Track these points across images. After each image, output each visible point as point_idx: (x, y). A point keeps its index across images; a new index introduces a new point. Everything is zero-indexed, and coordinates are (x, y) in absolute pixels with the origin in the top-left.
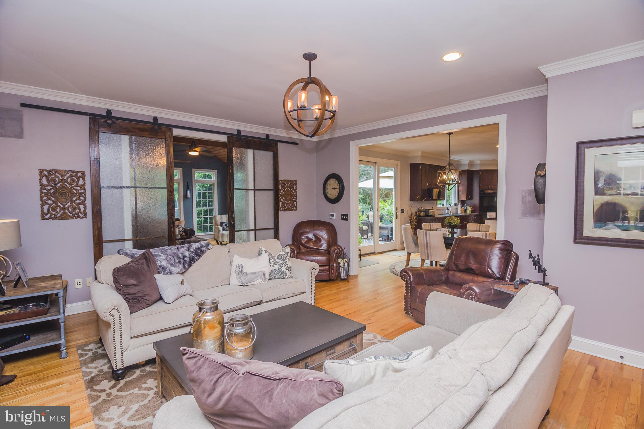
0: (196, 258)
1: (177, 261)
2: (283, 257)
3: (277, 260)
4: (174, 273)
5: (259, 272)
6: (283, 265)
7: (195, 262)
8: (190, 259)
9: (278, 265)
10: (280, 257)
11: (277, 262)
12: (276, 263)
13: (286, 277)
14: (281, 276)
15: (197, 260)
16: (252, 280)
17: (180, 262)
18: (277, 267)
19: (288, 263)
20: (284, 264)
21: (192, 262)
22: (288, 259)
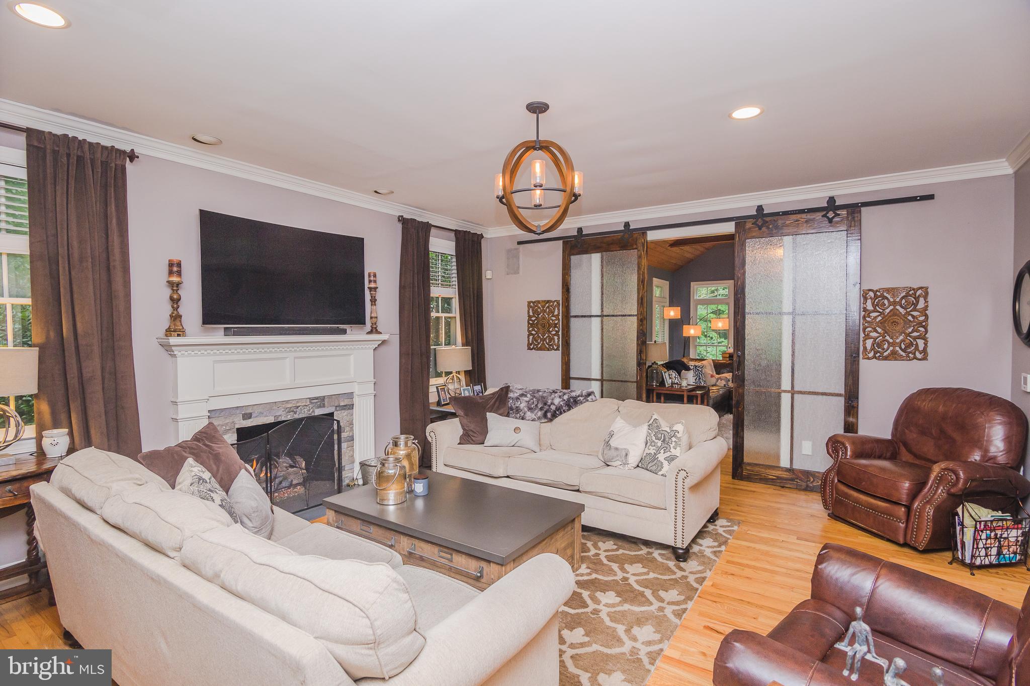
0: (564, 408)
1: (540, 406)
2: (664, 436)
3: (654, 438)
4: (527, 418)
5: (622, 449)
6: (662, 451)
7: (561, 413)
8: (556, 408)
9: (654, 448)
10: (659, 436)
11: (654, 442)
12: (653, 444)
13: (660, 473)
14: (654, 468)
15: (564, 411)
16: (612, 459)
17: (541, 409)
18: (652, 450)
19: (672, 450)
20: (665, 450)
21: (557, 412)
22: (673, 443)
